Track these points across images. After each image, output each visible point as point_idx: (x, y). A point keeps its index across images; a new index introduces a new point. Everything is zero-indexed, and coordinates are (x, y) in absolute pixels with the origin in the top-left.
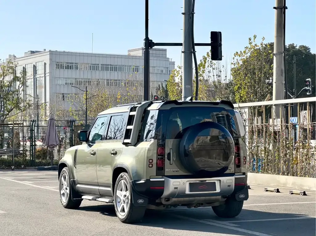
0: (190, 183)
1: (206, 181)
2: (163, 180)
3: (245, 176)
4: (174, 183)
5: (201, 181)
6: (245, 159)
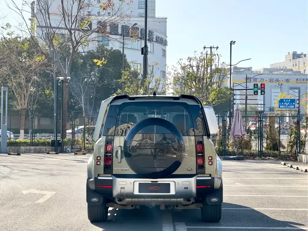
0: (140, 184)
1: (157, 182)
2: (111, 178)
3: (210, 178)
4: (120, 183)
5: (152, 182)
6: (212, 160)
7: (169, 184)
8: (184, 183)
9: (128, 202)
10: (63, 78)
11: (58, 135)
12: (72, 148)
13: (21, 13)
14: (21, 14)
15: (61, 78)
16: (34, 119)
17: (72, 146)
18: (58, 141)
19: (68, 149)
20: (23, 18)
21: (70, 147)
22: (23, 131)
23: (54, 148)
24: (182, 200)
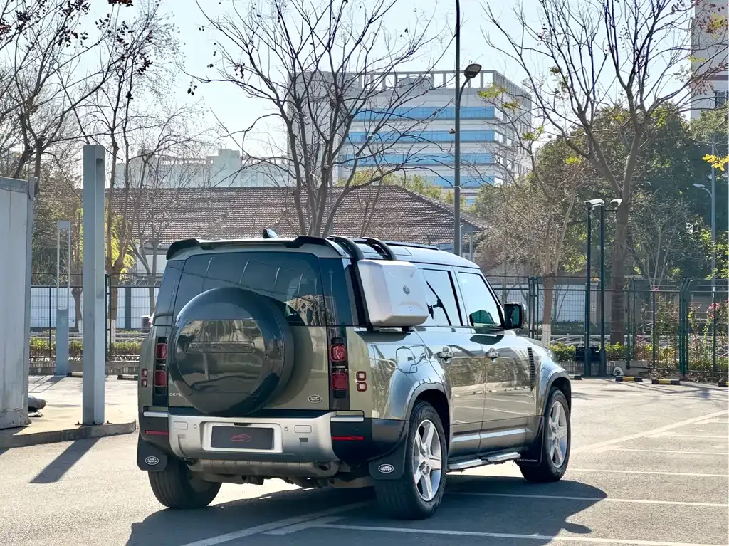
0: (213, 427)
2: (165, 415)
3: (361, 420)
4: (177, 425)
5: (236, 424)
6: (364, 379)
7: (272, 430)
8: (299, 429)
9: (205, 467)
10: (600, 201)
11: (591, 336)
12: (628, 367)
13: (520, 56)
14: (519, 58)
15: (596, 202)
16: (536, 298)
17: (628, 363)
18: (592, 349)
19: (618, 368)
20: (525, 68)
21: (624, 363)
22: (550, 326)
23: (582, 365)
24: (308, 465)
